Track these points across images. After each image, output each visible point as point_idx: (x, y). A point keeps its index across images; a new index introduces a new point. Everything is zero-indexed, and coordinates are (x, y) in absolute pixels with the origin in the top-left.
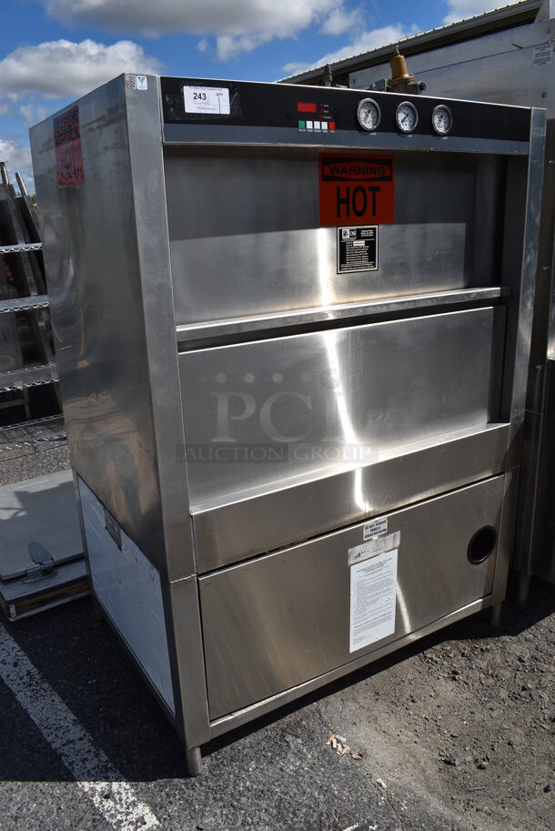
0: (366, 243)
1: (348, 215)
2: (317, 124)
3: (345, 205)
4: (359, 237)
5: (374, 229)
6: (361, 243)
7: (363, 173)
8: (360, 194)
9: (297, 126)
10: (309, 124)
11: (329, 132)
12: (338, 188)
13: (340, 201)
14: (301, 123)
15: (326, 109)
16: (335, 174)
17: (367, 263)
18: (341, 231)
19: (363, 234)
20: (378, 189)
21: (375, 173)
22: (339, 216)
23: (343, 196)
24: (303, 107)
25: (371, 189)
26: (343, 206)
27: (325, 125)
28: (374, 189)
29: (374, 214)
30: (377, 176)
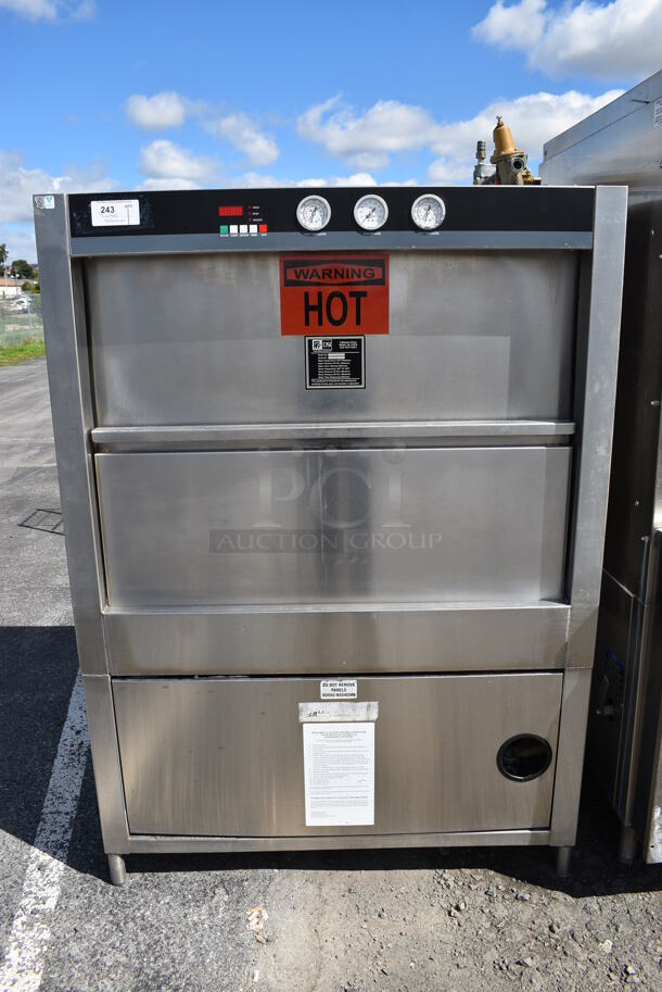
0: (347, 357)
1: (320, 323)
2: (244, 228)
3: (317, 312)
4: (336, 349)
5: (359, 341)
6: (341, 356)
8: (336, 301)
9: (218, 231)
10: (233, 229)
11: (259, 236)
12: (307, 294)
13: (308, 308)
14: (223, 228)
15: (255, 211)
16: (302, 278)
17: (348, 379)
18: (310, 341)
19: (342, 345)
20: (364, 294)
21: (359, 277)
22: (307, 324)
23: (313, 301)
24: (223, 211)
25: (352, 294)
26: (314, 315)
27: (254, 228)
28: (358, 295)
29: (358, 323)
30: (363, 279)
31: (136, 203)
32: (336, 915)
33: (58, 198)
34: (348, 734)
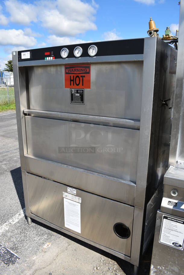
0: (80, 95)
1: (74, 85)
2: (50, 58)
3: (73, 82)
4: (77, 93)
5: (83, 90)
6: (78, 95)
7: (79, 71)
8: (77, 78)
9: (44, 59)
10: (48, 58)
11: (53, 60)
12: (70, 76)
13: (71, 80)
14: (46, 58)
15: (52, 53)
16: (69, 72)
17: (80, 102)
18: (71, 90)
19: (79, 91)
20: (84, 76)
21: (83, 71)
22: (71, 85)
23: (72, 79)
24: (46, 54)
25: (81, 76)
26: (72, 82)
27: (52, 58)
28: (83, 77)
29: (83, 85)
30: (84, 72)
31: (29, 52)
32: (66, 254)
33: (16, 52)
34: (74, 205)
